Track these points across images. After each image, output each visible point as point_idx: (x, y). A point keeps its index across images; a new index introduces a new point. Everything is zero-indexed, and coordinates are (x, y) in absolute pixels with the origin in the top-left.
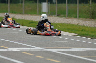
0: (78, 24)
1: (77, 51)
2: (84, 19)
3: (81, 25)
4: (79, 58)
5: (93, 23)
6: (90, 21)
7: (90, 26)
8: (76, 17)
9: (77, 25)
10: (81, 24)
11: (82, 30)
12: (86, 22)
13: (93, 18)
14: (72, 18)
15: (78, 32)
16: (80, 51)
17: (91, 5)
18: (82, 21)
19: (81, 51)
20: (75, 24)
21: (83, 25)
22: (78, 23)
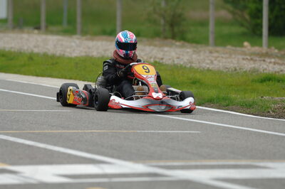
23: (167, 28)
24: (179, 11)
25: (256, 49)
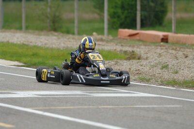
0: (25, 43)
1: (24, 98)
2: (37, 32)
3: (31, 44)
4: (26, 113)
5: (54, 41)
6: (48, 36)
7: (48, 46)
8: (20, 28)
9: (23, 44)
10: (31, 42)
11: (33, 55)
12: (41, 39)
13: (55, 30)
14: (12, 30)
15: (24, 59)
16: (28, 98)
17: (49, 4)
18: (32, 36)
19: (31, 97)
20: (19, 43)
21: (34, 44)
22: (24, 39)
23: (52, 24)
24: (57, 14)
25: (100, 37)
